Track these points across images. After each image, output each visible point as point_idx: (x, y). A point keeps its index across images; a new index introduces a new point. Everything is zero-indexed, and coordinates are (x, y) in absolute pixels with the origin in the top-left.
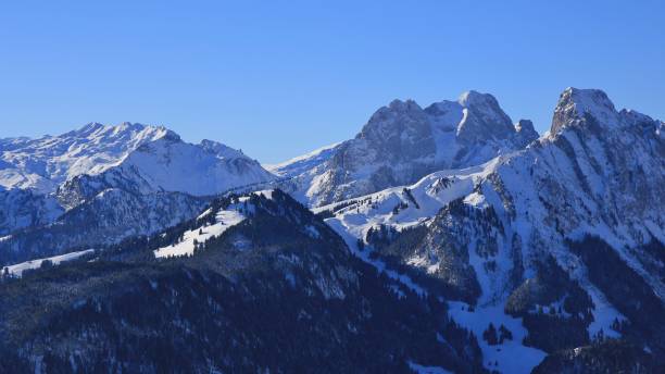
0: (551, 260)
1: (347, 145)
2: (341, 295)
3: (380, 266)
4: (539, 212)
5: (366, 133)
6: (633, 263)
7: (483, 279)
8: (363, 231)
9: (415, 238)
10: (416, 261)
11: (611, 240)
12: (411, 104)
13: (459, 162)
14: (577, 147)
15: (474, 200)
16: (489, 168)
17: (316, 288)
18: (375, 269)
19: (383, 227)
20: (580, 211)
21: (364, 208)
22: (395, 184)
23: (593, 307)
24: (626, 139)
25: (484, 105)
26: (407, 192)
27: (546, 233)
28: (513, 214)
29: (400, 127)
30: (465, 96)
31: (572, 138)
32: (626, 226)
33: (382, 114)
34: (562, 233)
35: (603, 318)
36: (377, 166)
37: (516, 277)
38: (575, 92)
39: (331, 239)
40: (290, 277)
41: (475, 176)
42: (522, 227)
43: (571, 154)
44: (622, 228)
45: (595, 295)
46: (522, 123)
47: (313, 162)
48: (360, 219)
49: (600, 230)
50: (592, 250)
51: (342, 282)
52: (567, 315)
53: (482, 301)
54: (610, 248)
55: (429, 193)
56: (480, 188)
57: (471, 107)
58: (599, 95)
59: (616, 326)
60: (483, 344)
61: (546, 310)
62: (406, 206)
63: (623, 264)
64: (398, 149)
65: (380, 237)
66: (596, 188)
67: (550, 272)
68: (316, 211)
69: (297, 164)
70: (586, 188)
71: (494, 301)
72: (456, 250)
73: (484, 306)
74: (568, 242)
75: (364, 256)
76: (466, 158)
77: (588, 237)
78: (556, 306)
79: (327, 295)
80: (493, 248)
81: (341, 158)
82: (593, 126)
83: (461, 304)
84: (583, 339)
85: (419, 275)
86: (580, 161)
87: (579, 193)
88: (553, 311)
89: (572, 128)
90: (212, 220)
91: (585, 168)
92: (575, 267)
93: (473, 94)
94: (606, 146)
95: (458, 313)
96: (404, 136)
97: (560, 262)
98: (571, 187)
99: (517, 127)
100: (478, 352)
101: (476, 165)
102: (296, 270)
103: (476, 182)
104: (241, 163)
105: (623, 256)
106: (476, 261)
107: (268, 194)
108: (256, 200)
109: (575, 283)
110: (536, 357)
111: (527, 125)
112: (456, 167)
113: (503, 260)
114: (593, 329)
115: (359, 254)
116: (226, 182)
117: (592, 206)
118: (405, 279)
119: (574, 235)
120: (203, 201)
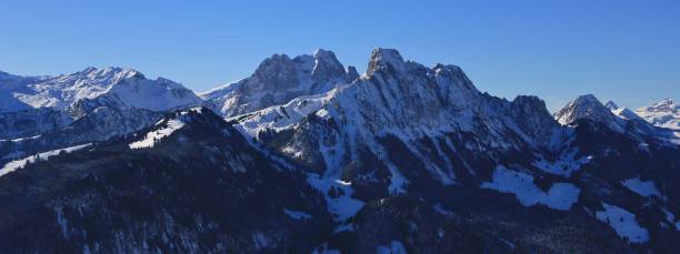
0: (367, 148)
1: (246, 81)
2: (243, 170)
3: (267, 153)
4: (360, 120)
5: (257, 73)
6: (414, 150)
7: (328, 160)
8: (257, 131)
9: (287, 137)
10: (288, 150)
11: (402, 137)
12: (284, 56)
13: (313, 91)
14: (382, 82)
15: (322, 113)
16: (331, 94)
17: (229, 166)
18: (263, 154)
19: (268, 129)
20: (383, 119)
21: (256, 118)
22: (276, 104)
23: (391, 175)
24: (410, 78)
25: (327, 58)
26: (283, 109)
27: (364, 133)
28: (345, 122)
29: (278, 70)
30: (316, 52)
31: (379, 77)
32: (410, 128)
33: (267, 62)
34: (373, 132)
35: (397, 182)
36: (264, 94)
37: (347, 158)
38: (381, 50)
39: (238, 136)
40: (212, 159)
41: (323, 99)
42: (350, 129)
43: (378, 86)
44: (408, 130)
45: (392, 169)
46: (349, 68)
47: (226, 91)
48: (254, 125)
49: (395, 131)
50: (391, 142)
51: (244, 163)
52: (376, 180)
53: (327, 173)
54: (401, 143)
55: (296, 109)
56: (326, 107)
57: (320, 59)
58: (394, 53)
59: (404, 186)
60: (328, 198)
61: (364, 177)
62: (281, 117)
63: (408, 150)
64: (276, 83)
65: (267, 136)
66: (393, 107)
67: (366, 154)
68: (228, 120)
69: (215, 92)
70: (387, 106)
71: (335, 172)
72: (310, 141)
73: (329, 175)
74: (377, 138)
75: (257, 146)
76: (316, 89)
77: (388, 135)
78: (370, 175)
79: (235, 170)
80: (333, 141)
81: (242, 89)
82: (391, 69)
83: (314, 175)
84: (386, 194)
85: (288, 158)
86: (384, 91)
87: (383, 109)
88: (368, 178)
89: (379, 71)
90: (165, 126)
91: (387, 95)
92: (380, 152)
93: (321, 52)
94: (399, 82)
95: (314, 180)
96: (280, 75)
97: (373, 150)
98: (378, 106)
99: (347, 71)
100: (324, 203)
101: (324, 92)
102: (217, 156)
103: (323, 102)
104: (181, 92)
105: (409, 146)
106: (323, 150)
107: (199, 110)
108: (192, 114)
109: (381, 162)
110: (358, 205)
111: (352, 69)
112: (311, 94)
113: (339, 148)
114: (391, 189)
115: (254, 146)
116: (173, 103)
117: (390, 117)
118: (281, 160)
119: (380, 134)
120: (157, 115)
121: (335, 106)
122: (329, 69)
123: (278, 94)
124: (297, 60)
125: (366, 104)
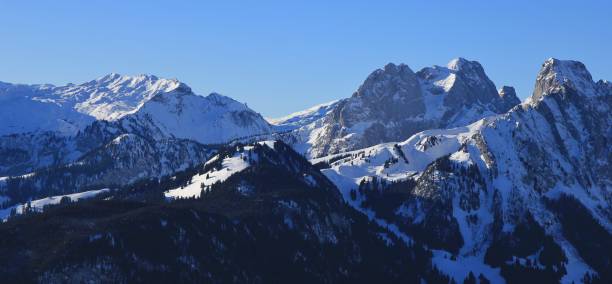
0: (529, 216)
1: (343, 103)
2: (334, 240)
3: (371, 214)
4: (519, 171)
5: (363, 92)
7: (465, 230)
9: (404, 190)
10: (404, 211)
12: (404, 68)
13: (447, 122)
14: (557, 113)
15: (460, 157)
16: (474, 129)
17: (311, 232)
18: (366, 217)
19: (375, 178)
20: (557, 172)
21: (358, 161)
22: (387, 140)
23: (566, 261)
24: (602, 108)
25: (470, 72)
26: (398, 149)
27: (524, 191)
28: (495, 172)
29: (395, 88)
30: (454, 62)
31: (552, 105)
32: (599, 188)
33: (376, 77)
34: (539, 191)
35: (575, 271)
36: (370, 124)
37: (496, 230)
38: (556, 63)
39: (328, 187)
40: (288, 221)
41: (461, 136)
42: (503, 185)
43: (550, 118)
44: (595, 190)
45: (568, 250)
46: (506, 89)
47: (309, 119)
49: (575, 191)
50: (566, 208)
51: (335, 228)
52: (543, 267)
53: (463, 250)
54: (584, 208)
56: (465, 147)
57: (460, 75)
58: (578, 67)
59: (587, 279)
61: (523, 261)
62: (396, 161)
63: (596, 222)
64: (390, 108)
65: (372, 189)
66: (572, 153)
67: (527, 227)
68: (314, 162)
69: (297, 119)
70: (563, 151)
71: (474, 252)
73: (466, 256)
74: (544, 200)
75: (356, 205)
76: (452, 119)
77: (563, 196)
78: (532, 258)
79: (321, 240)
80: (474, 202)
81: (341, 113)
83: (444, 253)
86: (559, 126)
87: (557, 155)
88: (528, 262)
89: (551, 95)
90: (218, 166)
91: (563, 132)
92: (550, 223)
93: (463, 63)
94: (584, 113)
95: (442, 261)
96: (396, 97)
97: (537, 218)
98: (549, 150)
99: (500, 91)
102: (295, 216)
103: (465, 142)
104: (246, 116)
105: (595, 215)
106: (459, 214)
107: (270, 144)
108: (260, 149)
109: (550, 238)
111: (509, 91)
112: (443, 126)
113: (485, 215)
115: (351, 203)
116: (231, 132)
117: (568, 168)
118: (393, 228)
119: (551, 194)
120: (210, 149)
122: (474, 88)
124: (422, 74)
125: (530, 145)
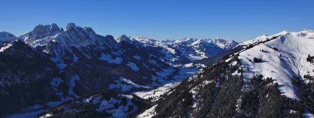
1: (31, 32)
2: (32, 57)
3: (38, 52)
4: (65, 43)
5: (34, 30)
6: (80, 50)
7: (56, 53)
8: (35, 46)
9: (44, 47)
10: (45, 51)
11: (76, 47)
12: (42, 25)
13: (51, 35)
15: (54, 41)
16: (56, 36)
17: (27, 56)
20: (71, 42)
21: (35, 43)
22: (40, 39)
23: (74, 57)
24: (78, 31)
25: (55, 26)
26: (42, 40)
27: (66, 46)
28: (61, 43)
29: (40, 29)
30: (51, 24)
31: (69, 31)
32: (78, 44)
33: (37, 27)
35: (76, 59)
36: (36, 36)
37: (62, 53)
38: (70, 24)
39: (29, 48)
40: (22, 55)
41: (54, 37)
42: (62, 45)
43: (69, 33)
45: (74, 55)
47: (25, 35)
48: (34, 44)
49: (75, 45)
50: (73, 48)
51: (32, 55)
52: (70, 59)
53: (56, 57)
54: (76, 48)
55: (46, 40)
56: (55, 39)
57: (52, 26)
58: (73, 24)
59: (78, 60)
60: (57, 64)
61: (67, 58)
63: (78, 50)
64: (40, 33)
65: (38, 47)
66: (74, 38)
67: (67, 51)
68: (26, 43)
69: (22, 36)
70: (72, 38)
71: (58, 57)
72: (51, 48)
74: (70, 47)
75: (35, 50)
77: (73, 46)
79: (29, 57)
80: (57, 48)
81: (30, 34)
82: (73, 29)
84: (73, 62)
85: (45, 53)
89: (69, 29)
90: (6, 45)
91: (72, 35)
92: (71, 51)
93: (53, 24)
94: (75, 32)
95: (52, 59)
96: (41, 31)
97: (69, 50)
98: (70, 38)
99: (60, 29)
100: (56, 65)
101: (54, 35)
102: (23, 53)
104: (11, 35)
106: (55, 51)
107: (17, 41)
108: (15, 42)
109: (71, 53)
110: (65, 65)
111: (62, 29)
113: (59, 50)
114: (74, 60)
116: (9, 39)
117: (73, 41)
118: (43, 54)
119: (71, 46)
120: (4, 42)
121: (57, 39)
122: (55, 29)
123: (41, 36)
124: (46, 26)
125: (66, 38)
